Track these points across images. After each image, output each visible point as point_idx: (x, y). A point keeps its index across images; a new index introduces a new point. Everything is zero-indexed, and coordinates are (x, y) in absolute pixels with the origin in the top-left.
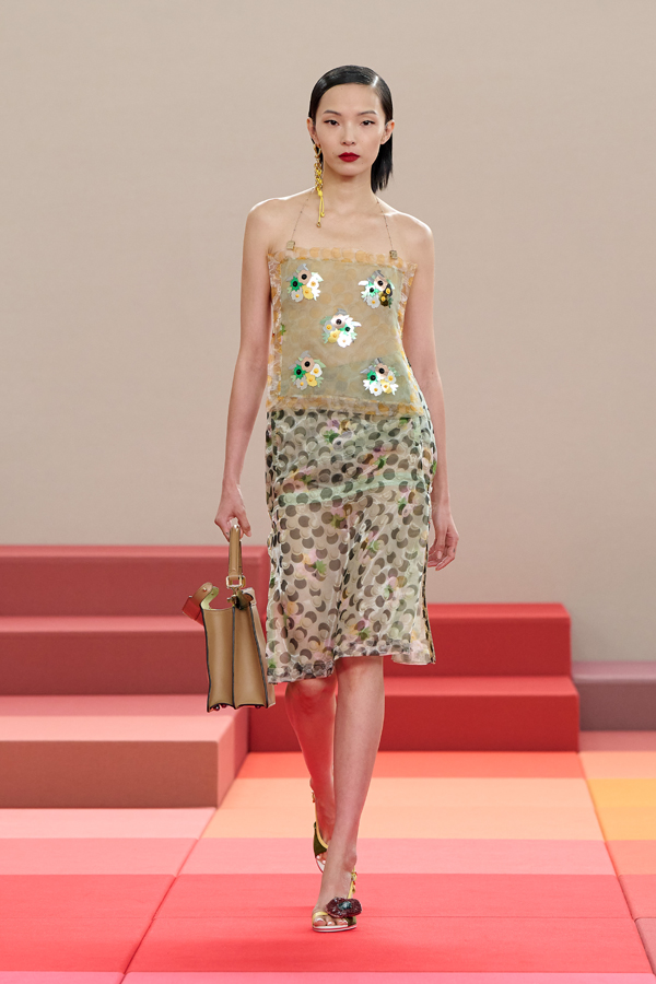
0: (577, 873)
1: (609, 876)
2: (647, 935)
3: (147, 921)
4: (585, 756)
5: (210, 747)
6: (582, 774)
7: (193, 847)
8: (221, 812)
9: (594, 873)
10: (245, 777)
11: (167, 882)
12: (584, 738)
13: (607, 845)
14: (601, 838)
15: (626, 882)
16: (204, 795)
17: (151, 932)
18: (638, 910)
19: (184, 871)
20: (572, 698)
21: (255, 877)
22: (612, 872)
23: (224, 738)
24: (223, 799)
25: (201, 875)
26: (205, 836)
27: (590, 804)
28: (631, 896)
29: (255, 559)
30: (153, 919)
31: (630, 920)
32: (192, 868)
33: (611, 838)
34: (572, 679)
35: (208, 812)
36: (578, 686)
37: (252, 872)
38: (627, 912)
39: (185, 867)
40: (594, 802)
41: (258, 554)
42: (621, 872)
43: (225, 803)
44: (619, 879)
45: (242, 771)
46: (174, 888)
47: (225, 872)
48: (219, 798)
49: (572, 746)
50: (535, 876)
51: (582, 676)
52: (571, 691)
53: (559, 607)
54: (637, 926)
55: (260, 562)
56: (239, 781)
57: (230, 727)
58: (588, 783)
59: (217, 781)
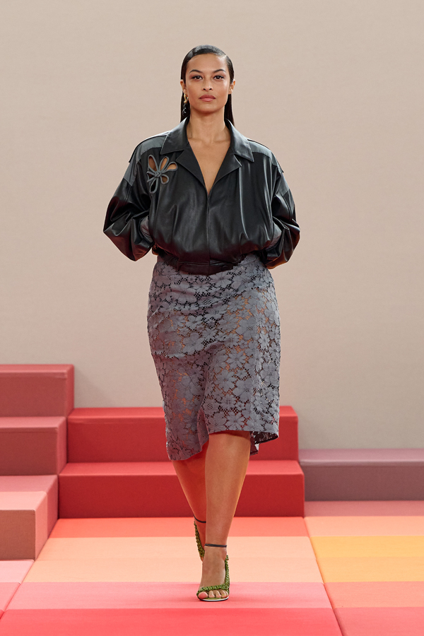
1: (327, 609)
4: (307, 519)
5: (31, 514)
6: (308, 535)
7: (17, 589)
8: (37, 562)
9: (317, 607)
10: (55, 537)
12: (308, 506)
13: (324, 585)
14: (321, 581)
15: (340, 613)
16: (27, 552)
19: (11, 607)
20: (298, 477)
21: (63, 611)
22: (329, 606)
23: (39, 508)
24: (39, 553)
25: (22, 610)
26: (26, 581)
27: (313, 556)
28: (343, 623)
29: (63, 374)
32: (15, 605)
33: (328, 580)
34: (299, 463)
35: (29, 563)
36: (303, 468)
37: (61, 608)
39: (11, 604)
40: (315, 554)
41: (65, 371)
42: (336, 606)
43: (41, 556)
44: (334, 611)
45: (53, 533)
47: (41, 608)
48: (37, 553)
49: (300, 513)
51: (306, 460)
52: (300, 472)
53: (289, 409)
55: (66, 376)
56: (50, 539)
57: (44, 500)
58: (311, 540)
59: (35, 540)
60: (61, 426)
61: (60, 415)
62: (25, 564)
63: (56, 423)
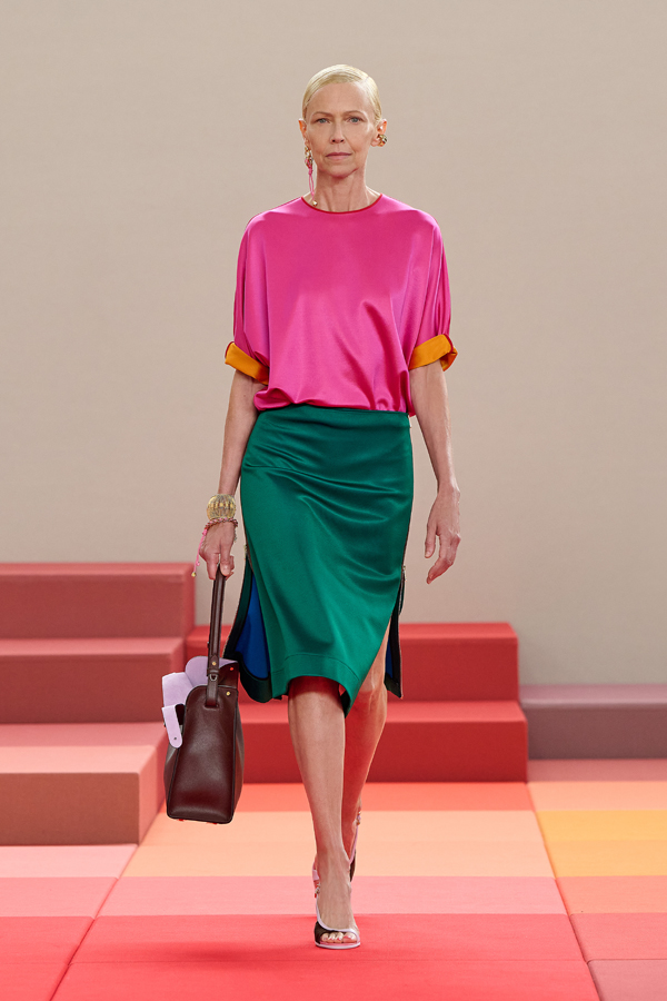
0: (525, 913)
1: (560, 916)
2: (601, 979)
3: (62, 966)
4: (532, 786)
5: (133, 777)
6: (530, 806)
7: (113, 886)
8: (143, 848)
9: (543, 913)
11: (84, 925)
12: (533, 767)
13: (556, 881)
14: (552, 876)
15: (577, 921)
16: (126, 832)
17: (67, 978)
18: (591, 952)
19: (103, 913)
20: (519, 725)
21: (181, 920)
22: (563, 912)
23: (145, 769)
24: (145, 834)
25: (121, 917)
26: (126, 875)
27: (540, 839)
28: (583, 935)
29: (178, 577)
30: (69, 963)
31: (582, 962)
32: (110, 910)
33: (561, 874)
34: (520, 704)
35: (128, 849)
36: (526, 711)
37: (176, 913)
38: (579, 954)
39: (104, 909)
40: (543, 836)
41: (182, 572)
42: (572, 912)
43: (147, 840)
44: (570, 919)
46: (91, 931)
47: (147, 914)
48: (141, 834)
49: (521, 777)
50: (481, 915)
51: (530, 700)
52: (521, 717)
53: (505, 626)
54: (590, 969)
55: (184, 580)
56: (160, 815)
57: (152, 759)
58: (537, 815)
59: (138, 816)
60: (176, 652)
61: (175, 635)
62: (125, 850)
63: (168, 647)
